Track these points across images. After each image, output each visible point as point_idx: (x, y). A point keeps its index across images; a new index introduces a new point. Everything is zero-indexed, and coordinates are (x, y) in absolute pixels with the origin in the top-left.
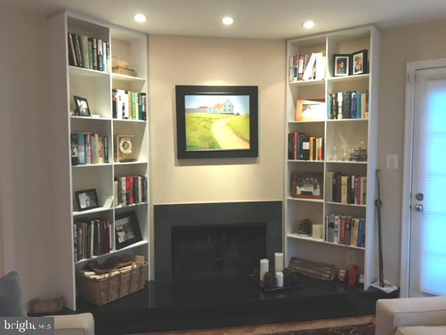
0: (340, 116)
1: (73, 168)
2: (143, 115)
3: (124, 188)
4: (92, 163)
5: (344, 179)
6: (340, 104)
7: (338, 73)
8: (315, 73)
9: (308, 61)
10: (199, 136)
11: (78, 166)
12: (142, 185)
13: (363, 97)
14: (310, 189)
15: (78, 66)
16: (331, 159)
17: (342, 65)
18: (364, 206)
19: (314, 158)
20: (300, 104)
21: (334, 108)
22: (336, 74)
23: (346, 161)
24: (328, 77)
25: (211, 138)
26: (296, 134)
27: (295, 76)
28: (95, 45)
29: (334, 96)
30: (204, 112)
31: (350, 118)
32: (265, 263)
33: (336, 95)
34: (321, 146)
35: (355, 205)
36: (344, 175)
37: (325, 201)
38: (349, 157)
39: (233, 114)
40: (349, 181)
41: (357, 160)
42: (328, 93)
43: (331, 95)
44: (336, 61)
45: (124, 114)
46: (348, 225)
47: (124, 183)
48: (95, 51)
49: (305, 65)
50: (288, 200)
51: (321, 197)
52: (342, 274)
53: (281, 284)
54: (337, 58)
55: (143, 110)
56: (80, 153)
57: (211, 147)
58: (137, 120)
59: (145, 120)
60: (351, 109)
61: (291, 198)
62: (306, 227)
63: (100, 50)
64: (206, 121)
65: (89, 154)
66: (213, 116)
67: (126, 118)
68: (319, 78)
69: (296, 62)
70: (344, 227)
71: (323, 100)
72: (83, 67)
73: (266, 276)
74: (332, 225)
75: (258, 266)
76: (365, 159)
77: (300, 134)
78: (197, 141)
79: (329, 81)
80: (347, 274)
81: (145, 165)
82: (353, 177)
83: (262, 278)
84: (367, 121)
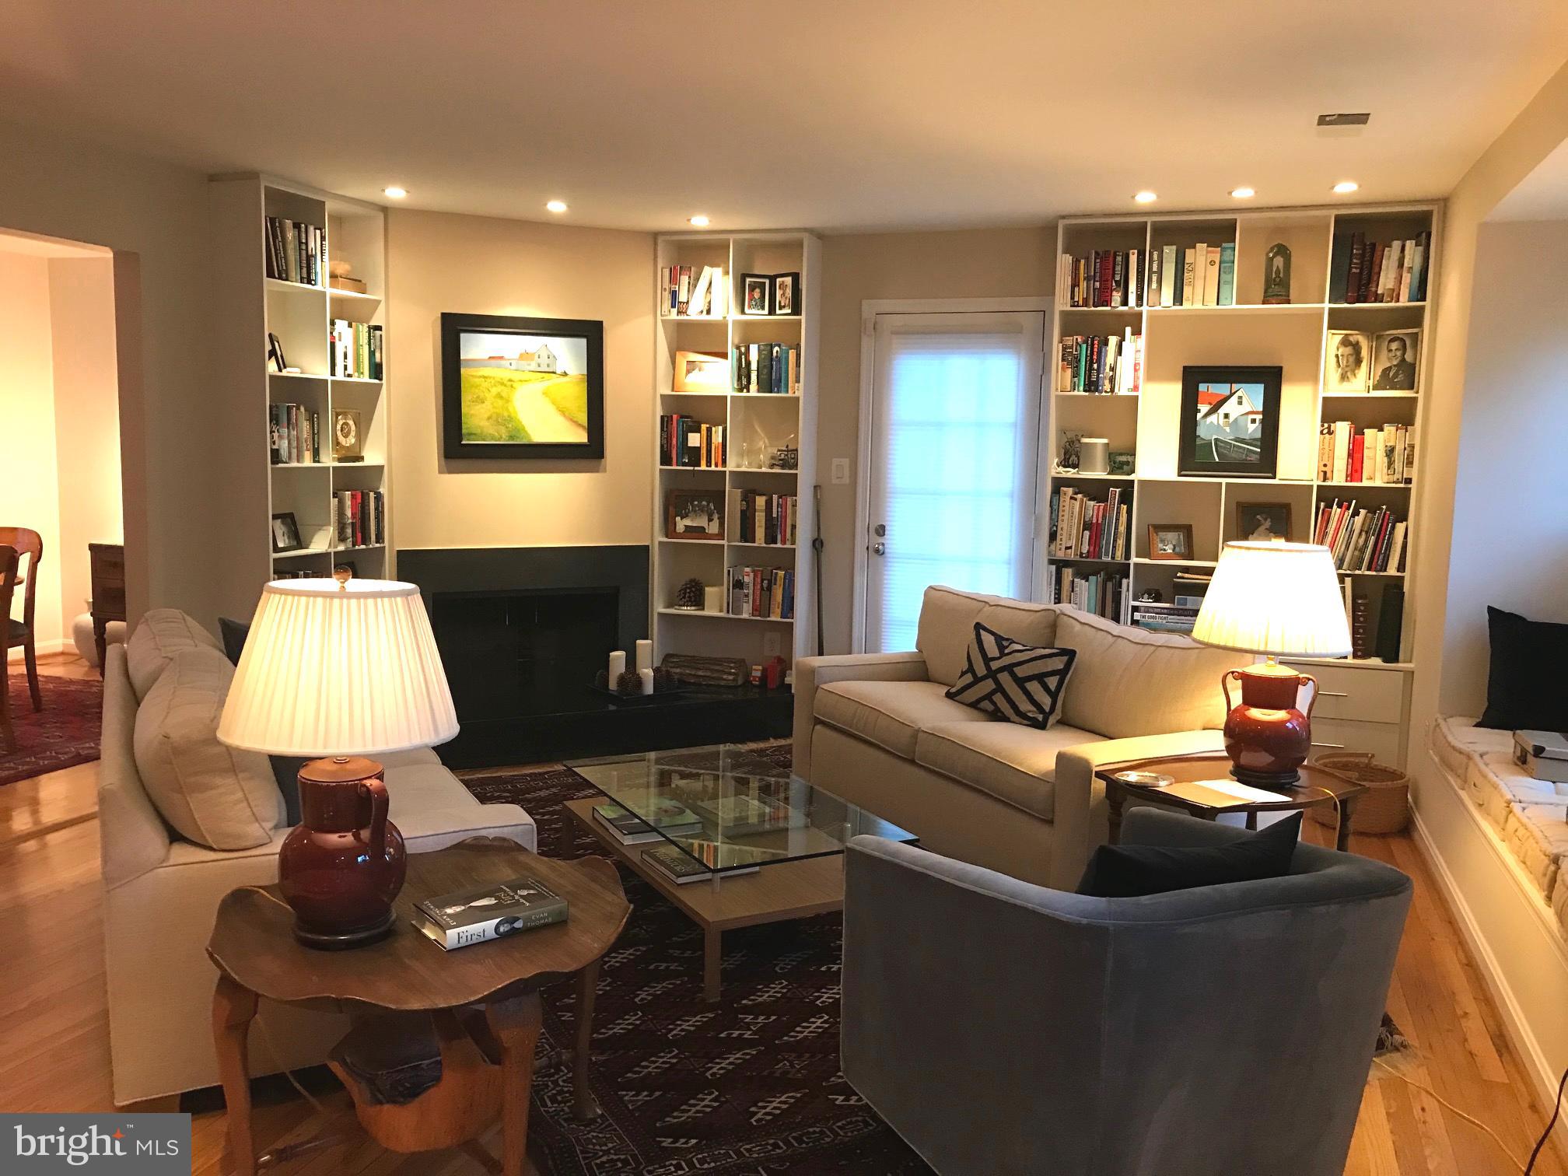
0: (754, 386)
1: (272, 469)
2: (377, 371)
3: (349, 513)
4: (298, 461)
5: (760, 501)
6: (754, 366)
7: (750, 307)
8: (710, 303)
9: (697, 279)
10: (488, 414)
11: (281, 465)
12: (376, 509)
13: (792, 354)
14: (701, 521)
15: (280, 278)
16: (738, 466)
17: (757, 294)
18: (793, 546)
19: (709, 464)
20: (682, 360)
21: (744, 372)
22: (747, 310)
23: (764, 470)
24: (734, 315)
25: (510, 419)
26: (675, 416)
27: (673, 306)
28: (304, 235)
29: (743, 349)
30: (499, 367)
31: (771, 392)
32: (618, 657)
33: (748, 349)
34: (720, 440)
35: (779, 545)
36: (760, 495)
37: (728, 541)
38: (768, 462)
39: (554, 373)
40: (769, 503)
41: (783, 467)
42: (733, 343)
43: (738, 348)
44: (748, 286)
45: (346, 368)
46: (766, 582)
47: (348, 503)
48: (304, 247)
49: (693, 286)
50: (660, 543)
51: (720, 536)
52: (757, 672)
53: (649, 689)
54: (748, 280)
55: (378, 360)
56: (283, 441)
57: (511, 437)
58: (366, 378)
59: (381, 379)
60: (772, 376)
61: (666, 540)
62: (694, 594)
63: (311, 245)
64: (502, 384)
65: (294, 444)
66: (516, 376)
67: (349, 376)
68: (716, 316)
69: (674, 279)
70: (759, 587)
71: (724, 355)
72: (287, 280)
73: (622, 679)
74: (739, 585)
75: (606, 664)
76: (795, 466)
77: (682, 417)
78: (484, 423)
79: (735, 322)
80: (764, 671)
81: (380, 469)
82: (775, 497)
83: (613, 685)
84: (798, 399)
